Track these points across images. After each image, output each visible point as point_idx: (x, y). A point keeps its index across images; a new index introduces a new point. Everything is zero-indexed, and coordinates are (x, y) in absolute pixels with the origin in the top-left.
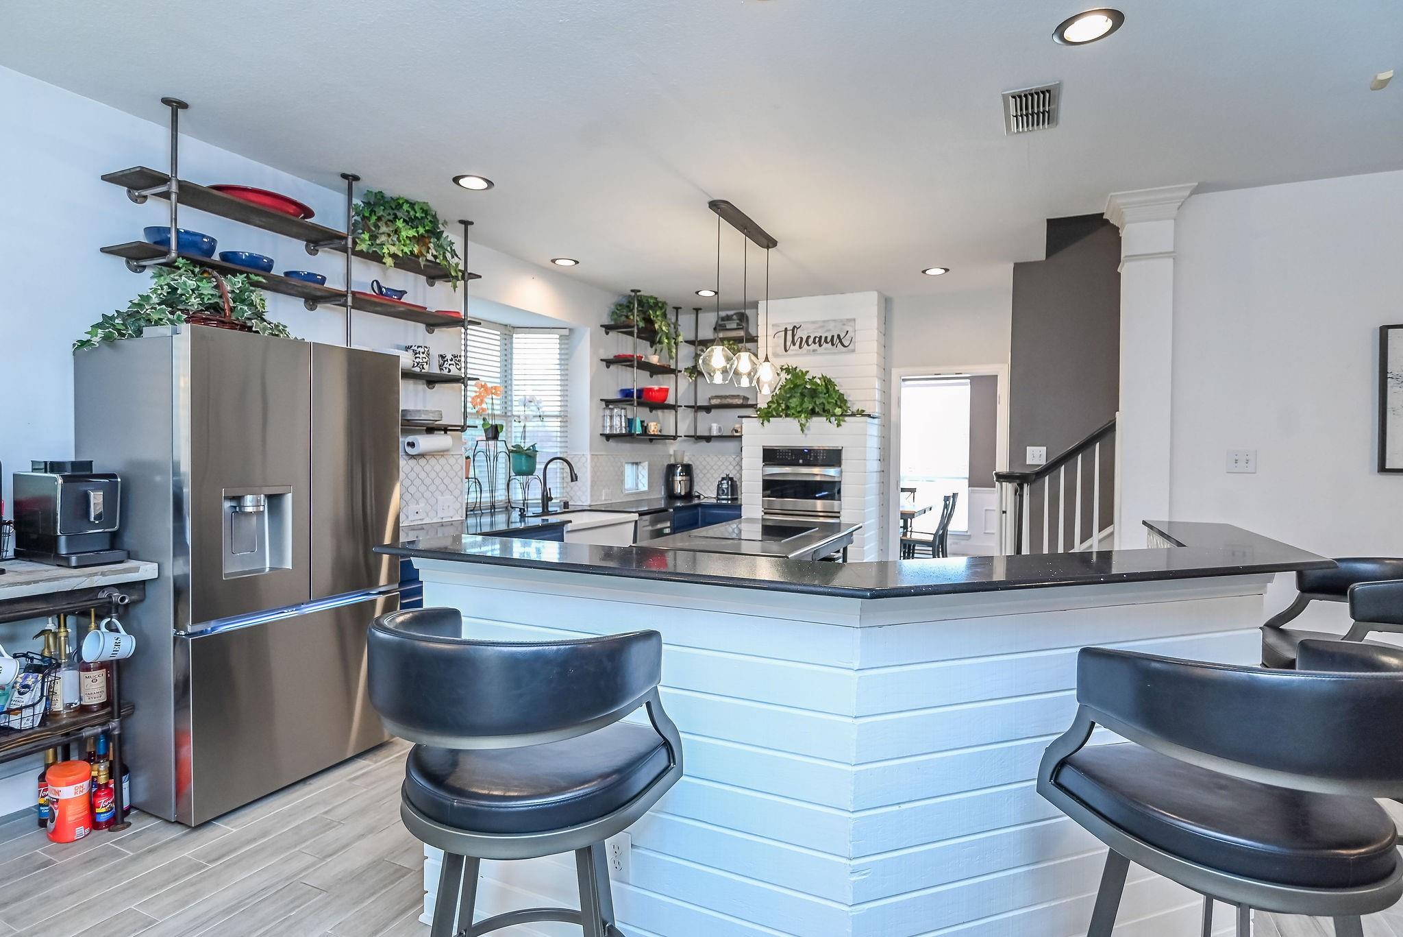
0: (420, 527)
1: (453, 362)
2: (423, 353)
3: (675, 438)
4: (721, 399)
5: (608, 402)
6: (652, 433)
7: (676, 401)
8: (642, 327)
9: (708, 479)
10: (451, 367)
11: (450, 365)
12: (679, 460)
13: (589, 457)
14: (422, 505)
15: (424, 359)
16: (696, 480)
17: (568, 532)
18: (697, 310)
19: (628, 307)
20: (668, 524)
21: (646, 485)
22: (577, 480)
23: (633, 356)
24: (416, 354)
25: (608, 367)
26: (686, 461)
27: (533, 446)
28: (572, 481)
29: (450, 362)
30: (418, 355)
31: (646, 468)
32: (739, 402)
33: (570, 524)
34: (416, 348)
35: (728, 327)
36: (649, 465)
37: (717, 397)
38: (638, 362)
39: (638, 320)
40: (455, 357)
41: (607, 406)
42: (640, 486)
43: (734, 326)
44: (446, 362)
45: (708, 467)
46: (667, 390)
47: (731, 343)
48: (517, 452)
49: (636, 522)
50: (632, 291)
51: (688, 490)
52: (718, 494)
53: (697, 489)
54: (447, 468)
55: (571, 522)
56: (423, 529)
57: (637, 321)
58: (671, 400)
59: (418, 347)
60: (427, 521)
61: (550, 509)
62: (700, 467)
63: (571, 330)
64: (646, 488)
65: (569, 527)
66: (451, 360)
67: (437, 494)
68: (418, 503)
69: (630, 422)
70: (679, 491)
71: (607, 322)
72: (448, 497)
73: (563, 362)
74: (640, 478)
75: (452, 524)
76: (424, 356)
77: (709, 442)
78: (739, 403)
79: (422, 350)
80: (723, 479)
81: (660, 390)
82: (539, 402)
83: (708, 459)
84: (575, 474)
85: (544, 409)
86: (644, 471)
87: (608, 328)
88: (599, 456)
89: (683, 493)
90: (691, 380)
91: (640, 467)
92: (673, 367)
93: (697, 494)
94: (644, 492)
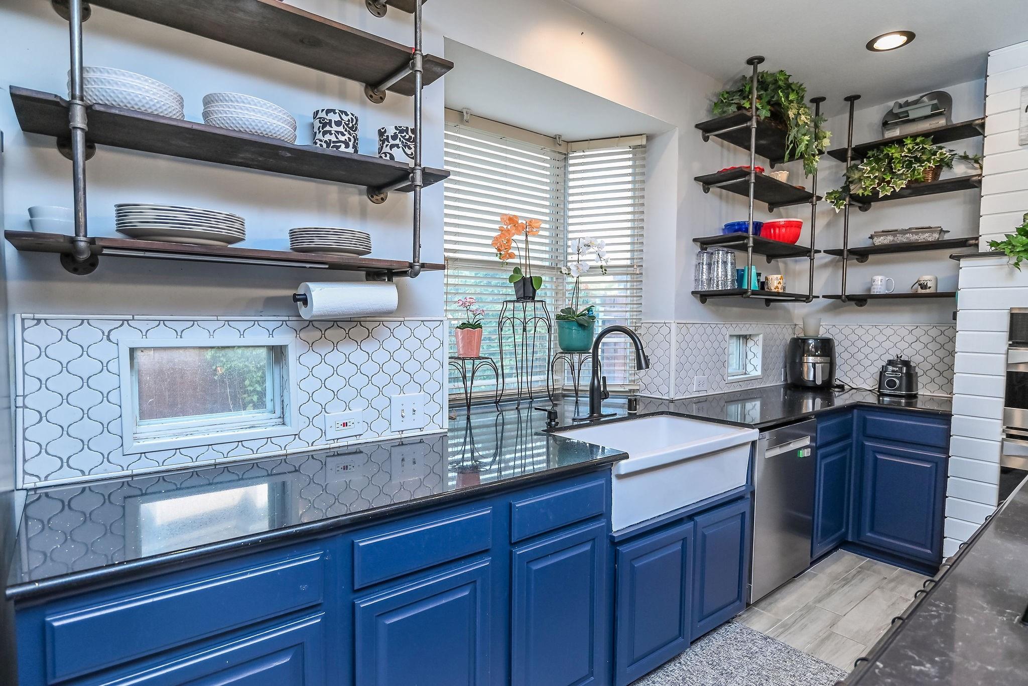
0: (354, 449)
1: (397, 142)
2: (338, 124)
3: (807, 299)
4: (895, 236)
5: (705, 244)
6: (774, 290)
7: (812, 243)
8: (766, 117)
9: (859, 362)
10: (395, 152)
11: (392, 147)
12: (811, 332)
13: (674, 327)
14: (357, 409)
15: (340, 136)
16: (838, 361)
17: (620, 477)
18: (852, 99)
19: (741, 91)
20: (807, 441)
21: (759, 368)
22: (647, 367)
23: (750, 167)
24: (324, 125)
25: (706, 190)
26: (823, 333)
27: (589, 310)
28: (640, 367)
29: (392, 142)
30: (328, 128)
31: (760, 343)
32: (934, 237)
33: (623, 462)
34: (323, 115)
35: (912, 115)
36: (764, 340)
37: (886, 233)
38: (756, 177)
39: (759, 106)
40: (401, 132)
41: (703, 249)
42: (750, 368)
43: (928, 111)
44: (386, 143)
45: (860, 344)
46: (799, 225)
47: (918, 140)
48: (567, 318)
49: (754, 443)
50: (750, 62)
51: (826, 378)
52: (880, 388)
53: (840, 376)
54: (412, 344)
55: (625, 456)
56: (361, 452)
57: (757, 109)
58: (804, 241)
59: (328, 111)
60: (369, 437)
61: (604, 411)
62: (846, 343)
63: (650, 138)
64: (758, 373)
65: (623, 467)
66: (395, 137)
67: (389, 391)
68: (348, 406)
69: (740, 276)
70: (811, 378)
71: (704, 118)
72: (413, 393)
73: (637, 186)
74: (749, 358)
75: (421, 442)
76: (341, 129)
77: (861, 306)
78: (930, 239)
79: (335, 118)
80: (890, 363)
81: (789, 225)
82: (600, 246)
83: (860, 332)
84: (646, 358)
85: (607, 256)
86: (756, 350)
87: (706, 129)
88: (689, 326)
89: (819, 382)
90: (837, 211)
91: (750, 343)
92: (809, 189)
93: (838, 382)
94: (755, 379)
